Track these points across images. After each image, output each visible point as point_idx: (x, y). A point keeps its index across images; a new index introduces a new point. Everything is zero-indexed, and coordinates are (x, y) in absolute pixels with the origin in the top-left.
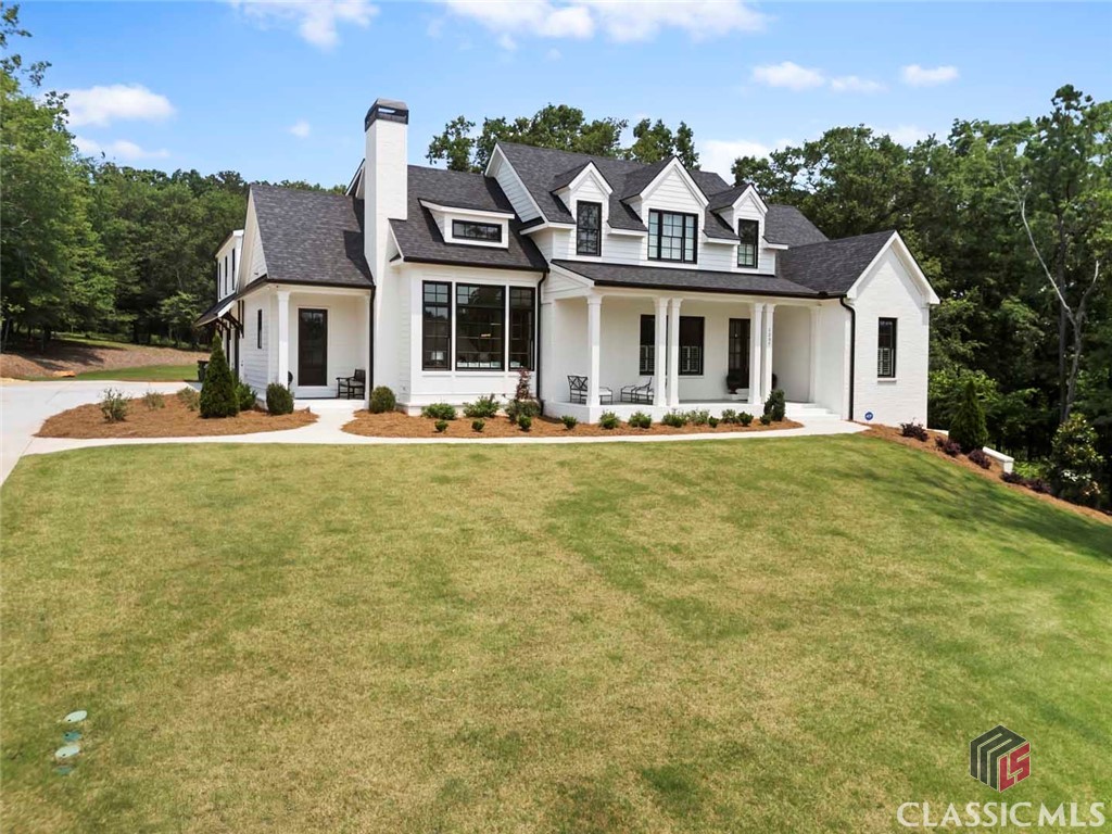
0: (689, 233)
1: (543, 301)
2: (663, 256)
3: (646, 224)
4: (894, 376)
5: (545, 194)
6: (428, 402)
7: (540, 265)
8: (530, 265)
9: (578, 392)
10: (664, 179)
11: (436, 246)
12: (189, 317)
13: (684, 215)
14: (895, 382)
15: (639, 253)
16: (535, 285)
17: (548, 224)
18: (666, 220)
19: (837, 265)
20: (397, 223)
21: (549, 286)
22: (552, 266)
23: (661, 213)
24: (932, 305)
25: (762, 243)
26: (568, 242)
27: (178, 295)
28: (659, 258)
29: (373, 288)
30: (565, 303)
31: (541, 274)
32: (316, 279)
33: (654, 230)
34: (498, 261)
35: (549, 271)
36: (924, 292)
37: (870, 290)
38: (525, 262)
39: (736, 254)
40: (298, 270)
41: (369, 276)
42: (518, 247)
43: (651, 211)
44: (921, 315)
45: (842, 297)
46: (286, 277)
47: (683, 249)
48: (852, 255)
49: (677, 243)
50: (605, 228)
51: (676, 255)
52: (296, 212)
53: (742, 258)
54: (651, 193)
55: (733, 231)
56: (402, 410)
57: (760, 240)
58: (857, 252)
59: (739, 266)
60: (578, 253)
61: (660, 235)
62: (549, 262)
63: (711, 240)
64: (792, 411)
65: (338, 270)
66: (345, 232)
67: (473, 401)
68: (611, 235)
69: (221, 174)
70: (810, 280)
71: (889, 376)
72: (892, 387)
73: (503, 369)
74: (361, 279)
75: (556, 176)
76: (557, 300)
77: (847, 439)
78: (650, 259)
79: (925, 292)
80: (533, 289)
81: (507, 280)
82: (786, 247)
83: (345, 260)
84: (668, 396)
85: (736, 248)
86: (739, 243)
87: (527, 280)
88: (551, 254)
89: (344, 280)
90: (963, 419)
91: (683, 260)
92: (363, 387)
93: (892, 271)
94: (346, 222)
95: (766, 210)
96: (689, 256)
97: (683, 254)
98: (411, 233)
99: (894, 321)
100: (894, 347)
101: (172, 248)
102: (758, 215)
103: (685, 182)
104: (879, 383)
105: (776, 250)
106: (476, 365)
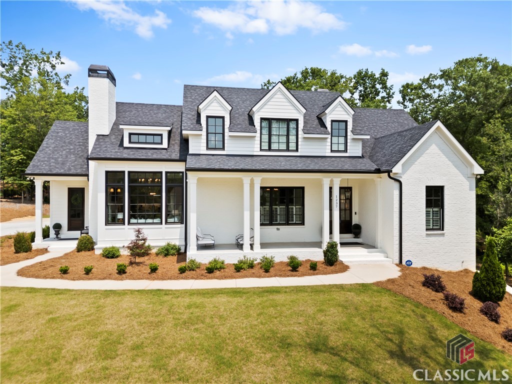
0: (293, 132)
2: (272, 148)
3: (259, 128)
4: (443, 230)
5: (194, 113)
7: (183, 158)
10: (271, 97)
11: (117, 150)
13: (288, 121)
14: (443, 234)
15: (253, 148)
16: (183, 170)
17: (181, 131)
18: (274, 124)
23: (269, 120)
24: (477, 175)
25: (350, 135)
26: (200, 143)
28: (270, 149)
29: (88, 176)
31: (184, 163)
32: (55, 172)
33: (265, 131)
35: (186, 161)
38: (177, 156)
39: (329, 144)
42: (177, 147)
43: (262, 119)
44: (467, 183)
45: (389, 172)
47: (288, 143)
49: (284, 139)
50: (227, 133)
51: (284, 147)
53: (334, 146)
54: (261, 108)
55: (327, 128)
57: (349, 133)
59: (332, 151)
60: (208, 149)
61: (270, 134)
63: (309, 136)
68: (233, 137)
71: (439, 229)
72: (441, 238)
73: (161, 223)
78: (262, 150)
79: (471, 166)
80: (183, 173)
81: (164, 168)
82: (368, 137)
85: (329, 140)
87: (178, 167)
88: (189, 150)
91: (288, 150)
95: (353, 113)
96: (292, 146)
97: (288, 146)
98: (106, 142)
100: (442, 207)
102: (347, 116)
103: (287, 98)
104: (427, 235)
105: (362, 140)
106: (143, 221)
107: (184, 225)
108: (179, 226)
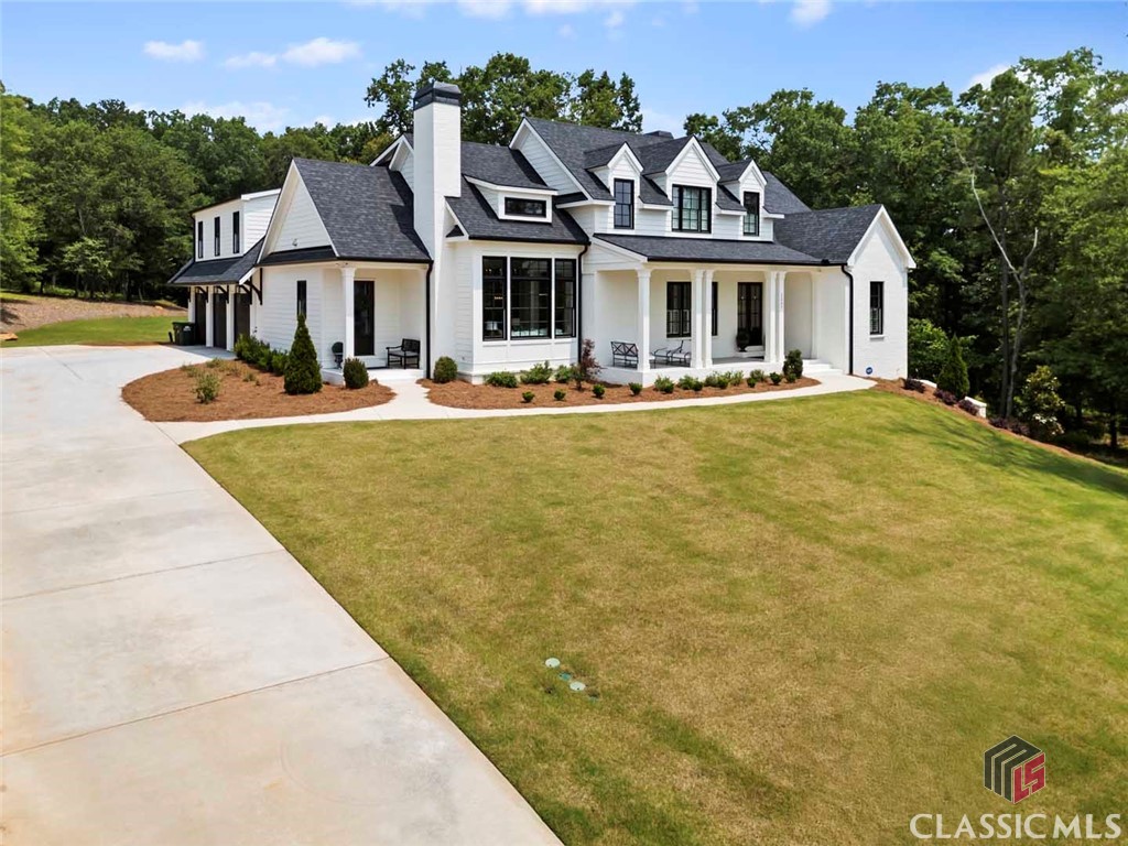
0: (705, 206)
1: (583, 272)
2: (684, 227)
3: (670, 198)
4: (882, 334)
5: (582, 171)
6: (489, 371)
7: (582, 239)
8: (573, 239)
9: (623, 357)
10: (684, 157)
11: (492, 223)
12: (96, 265)
13: (700, 189)
14: (883, 338)
15: (665, 226)
16: (575, 257)
17: (590, 201)
18: (686, 194)
19: (832, 234)
20: (452, 201)
21: (590, 257)
22: (592, 240)
23: (681, 188)
24: (910, 269)
25: (763, 213)
26: (607, 217)
27: (83, 241)
28: (680, 229)
29: (431, 263)
30: (609, 276)
31: (583, 247)
32: (381, 255)
33: (676, 203)
34: (545, 236)
35: (590, 244)
36: (903, 257)
37: (863, 259)
38: (568, 235)
39: (741, 223)
40: (361, 246)
41: (425, 251)
42: (559, 221)
43: (674, 186)
44: (901, 279)
45: (844, 265)
46: (354, 254)
47: (699, 221)
48: (845, 225)
49: (694, 215)
50: (638, 203)
51: (694, 226)
52: (341, 186)
53: (746, 226)
54: (673, 170)
55: (739, 202)
56: (464, 379)
57: (761, 210)
58: (850, 223)
59: (743, 234)
60: (616, 227)
61: (681, 208)
62: (590, 236)
63: (724, 212)
64: (809, 369)
65: (397, 246)
66: (392, 206)
67: (528, 368)
68: (643, 210)
69: (103, 104)
70: (808, 247)
71: (878, 333)
72: (880, 343)
73: (549, 336)
74: (417, 254)
75: (585, 153)
76: (599, 272)
77: (867, 395)
78: (673, 230)
79: (905, 258)
80: (574, 261)
81: (553, 253)
82: (782, 217)
83: (399, 235)
84: (703, 359)
85: (742, 218)
86: (745, 213)
87: (569, 252)
88: (593, 228)
89: (404, 256)
90: (949, 372)
91: (699, 230)
92: (418, 357)
93: (880, 241)
94: (387, 195)
95: (765, 182)
96: (704, 226)
97: (699, 225)
98: (467, 210)
99: (881, 284)
100: (882, 307)
101: (76, 190)
102: (759, 187)
103: (701, 159)
104: (872, 339)
105: (774, 219)
106: (527, 333)
107: (576, 339)
108: (569, 340)
